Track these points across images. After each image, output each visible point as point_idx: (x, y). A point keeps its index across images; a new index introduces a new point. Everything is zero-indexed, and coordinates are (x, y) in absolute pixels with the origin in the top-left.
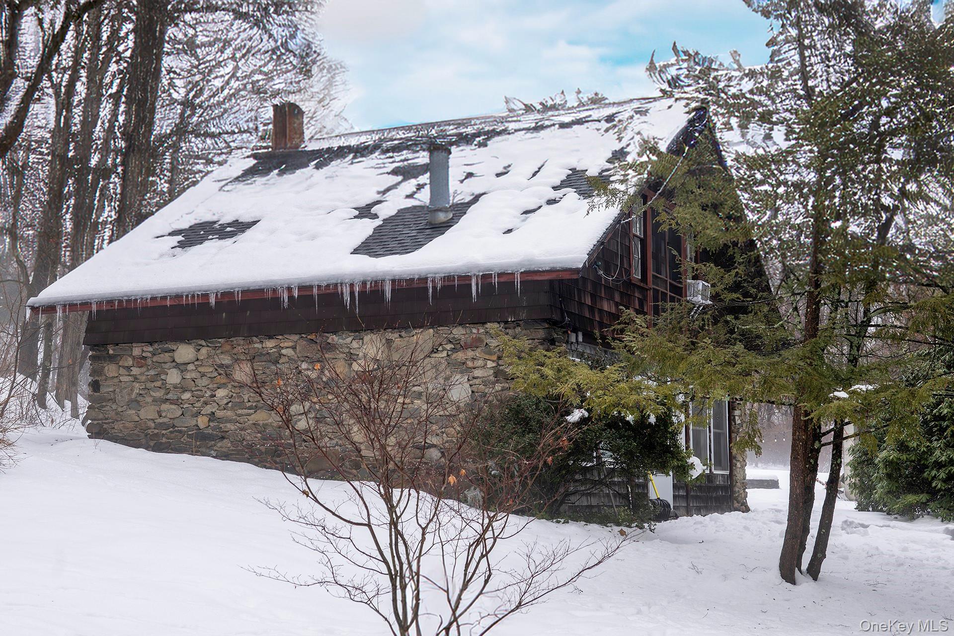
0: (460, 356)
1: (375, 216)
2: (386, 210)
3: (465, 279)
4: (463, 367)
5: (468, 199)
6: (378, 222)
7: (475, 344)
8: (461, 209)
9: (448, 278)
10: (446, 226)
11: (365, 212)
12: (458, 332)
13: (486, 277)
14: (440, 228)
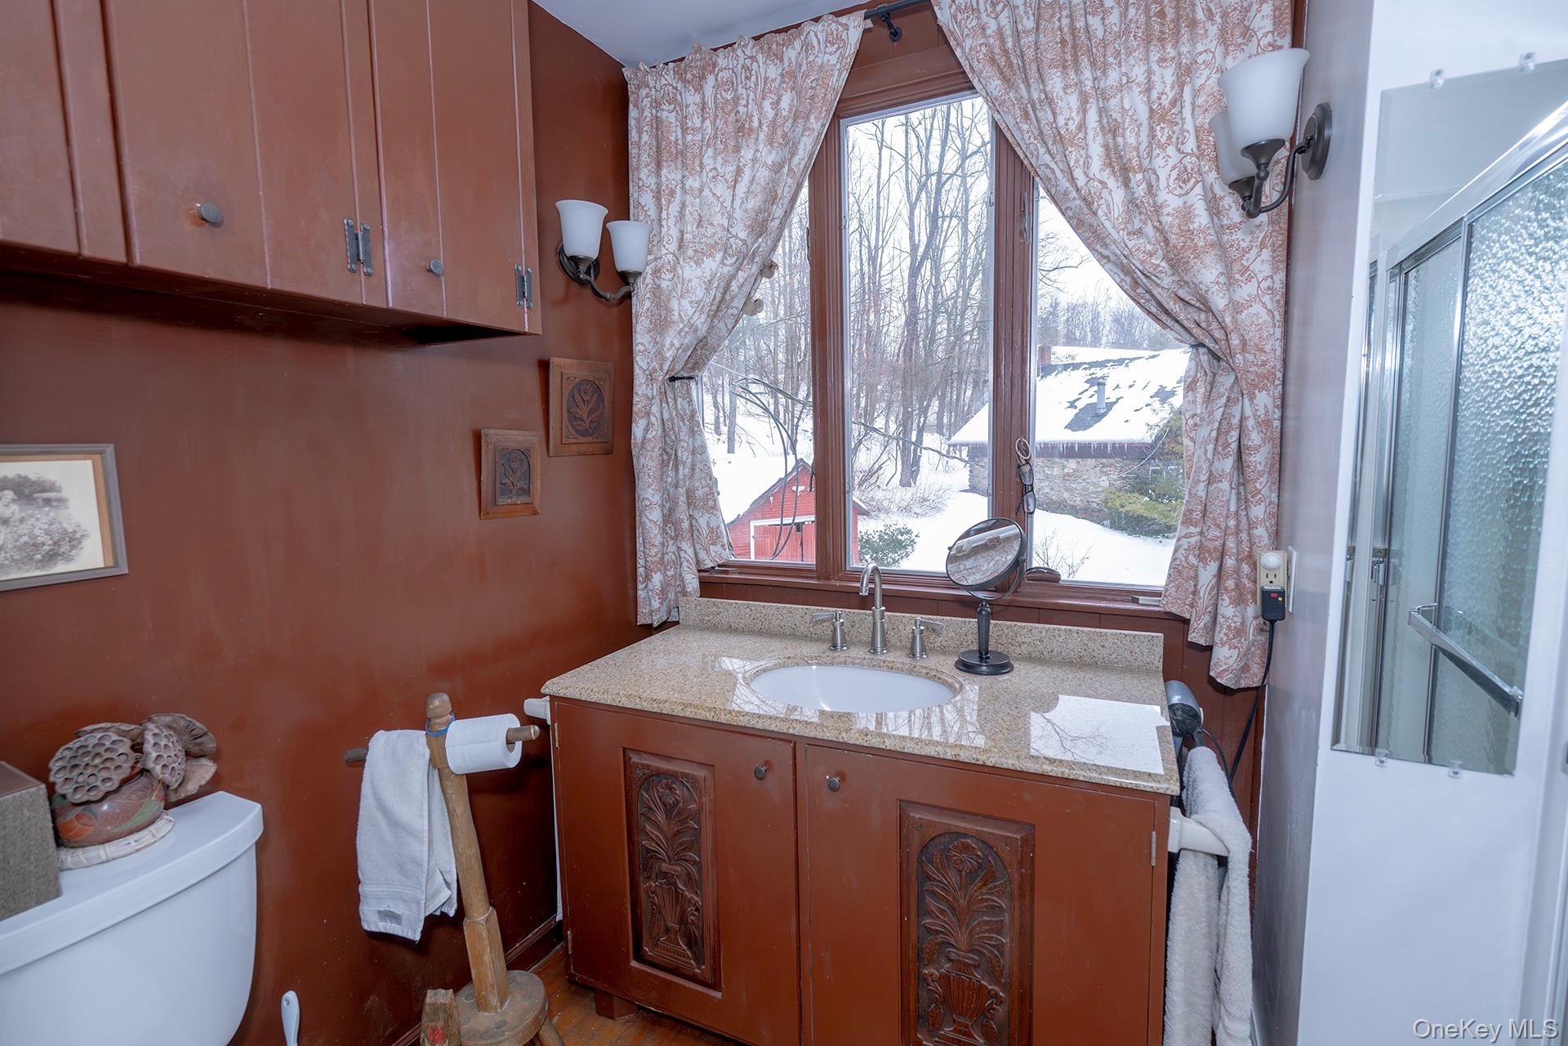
0: (1105, 469)
1: (1076, 407)
2: (1080, 405)
3: (1106, 445)
4: (1106, 474)
5: (1114, 400)
6: (1077, 411)
7: (1111, 465)
8: (1110, 406)
9: (1099, 444)
10: (1104, 415)
11: (1072, 405)
12: (1104, 460)
13: (1114, 444)
14: (1099, 417)
